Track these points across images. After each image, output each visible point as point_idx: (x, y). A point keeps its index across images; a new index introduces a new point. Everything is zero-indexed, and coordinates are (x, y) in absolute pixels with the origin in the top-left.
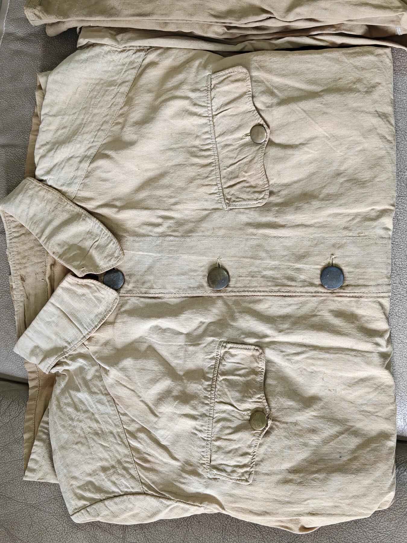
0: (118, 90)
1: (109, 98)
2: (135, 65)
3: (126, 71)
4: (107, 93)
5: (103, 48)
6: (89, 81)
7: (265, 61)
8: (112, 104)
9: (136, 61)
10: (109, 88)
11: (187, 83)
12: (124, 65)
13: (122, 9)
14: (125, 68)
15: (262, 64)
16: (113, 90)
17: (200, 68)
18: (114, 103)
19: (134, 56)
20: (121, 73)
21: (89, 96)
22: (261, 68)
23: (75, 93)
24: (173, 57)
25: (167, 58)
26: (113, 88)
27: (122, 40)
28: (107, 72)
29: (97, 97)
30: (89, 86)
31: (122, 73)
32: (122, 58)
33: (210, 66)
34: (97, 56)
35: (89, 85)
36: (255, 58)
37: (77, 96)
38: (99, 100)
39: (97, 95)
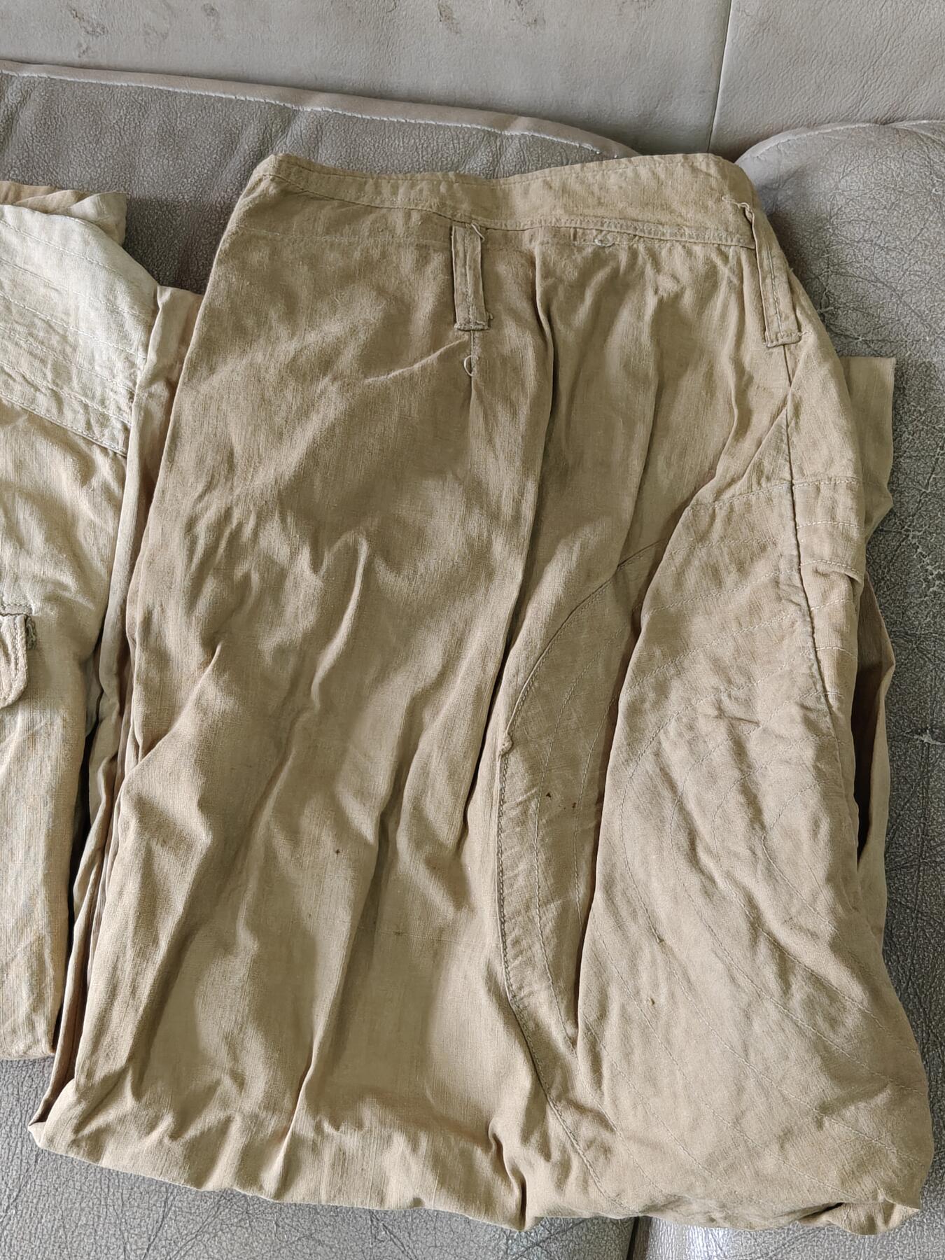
0: (43, 390)
1: (24, 368)
2: (96, 429)
3: (86, 407)
4: (37, 363)
5: (141, 349)
6: (71, 320)
7: (46, 747)
8: (10, 376)
9: (106, 432)
10: (49, 366)
11: (16, 555)
12: (103, 402)
13: (198, 392)
14: (94, 405)
15: (41, 740)
16: (45, 377)
17: (50, 587)
18: (11, 382)
19: (119, 426)
20: (86, 395)
21: (36, 320)
22: (32, 736)
23: (47, 286)
24: (97, 520)
25: (94, 505)
26: (50, 376)
27: (151, 395)
28: (92, 361)
29: (31, 339)
30: (62, 320)
31: (83, 399)
32: (117, 398)
33: (52, 613)
34: (124, 337)
35: (65, 318)
36: (58, 722)
37: (42, 290)
38: (22, 343)
39: (36, 338)
